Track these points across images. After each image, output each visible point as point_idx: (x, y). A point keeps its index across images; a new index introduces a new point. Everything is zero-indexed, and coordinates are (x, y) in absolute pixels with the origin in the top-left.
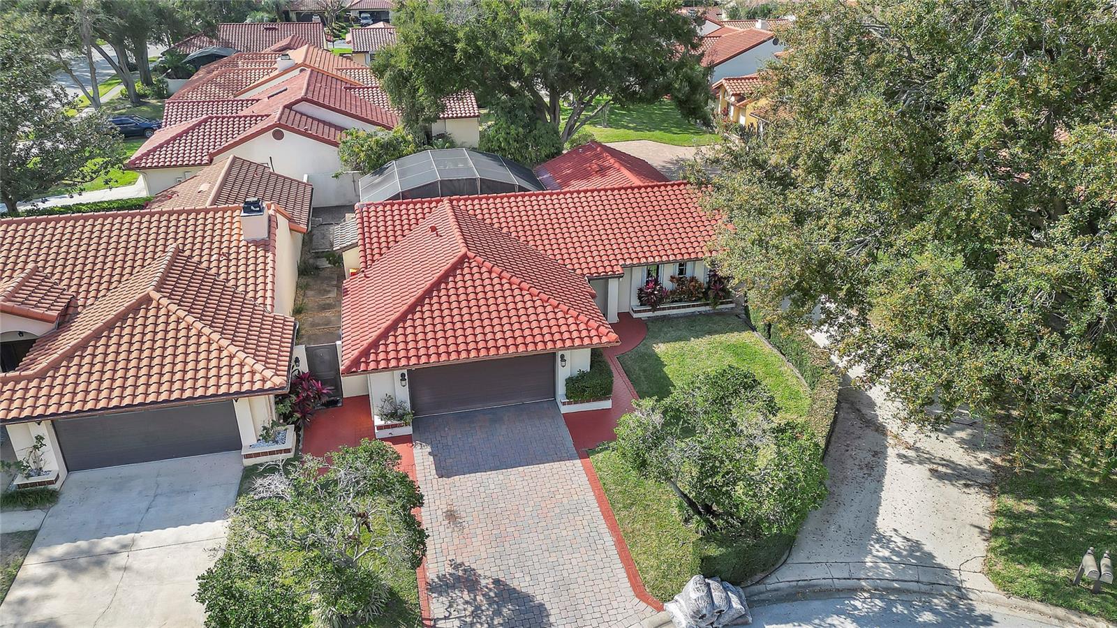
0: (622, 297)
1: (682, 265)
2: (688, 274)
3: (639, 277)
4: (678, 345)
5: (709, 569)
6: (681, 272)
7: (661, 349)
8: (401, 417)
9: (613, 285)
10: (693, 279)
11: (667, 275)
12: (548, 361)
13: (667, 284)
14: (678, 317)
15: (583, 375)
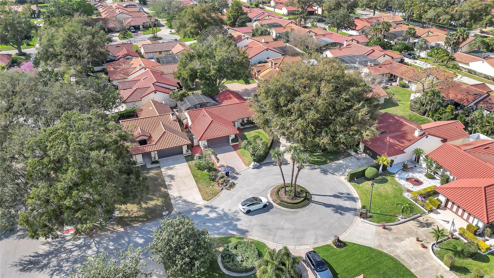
0: (238, 124)
1: (248, 118)
2: (249, 119)
3: (241, 121)
4: (248, 132)
5: (254, 161)
6: (248, 119)
7: (245, 133)
8: (206, 147)
9: (236, 123)
10: (250, 120)
11: (245, 120)
12: (228, 137)
13: (245, 122)
14: (248, 127)
15: (234, 139)
